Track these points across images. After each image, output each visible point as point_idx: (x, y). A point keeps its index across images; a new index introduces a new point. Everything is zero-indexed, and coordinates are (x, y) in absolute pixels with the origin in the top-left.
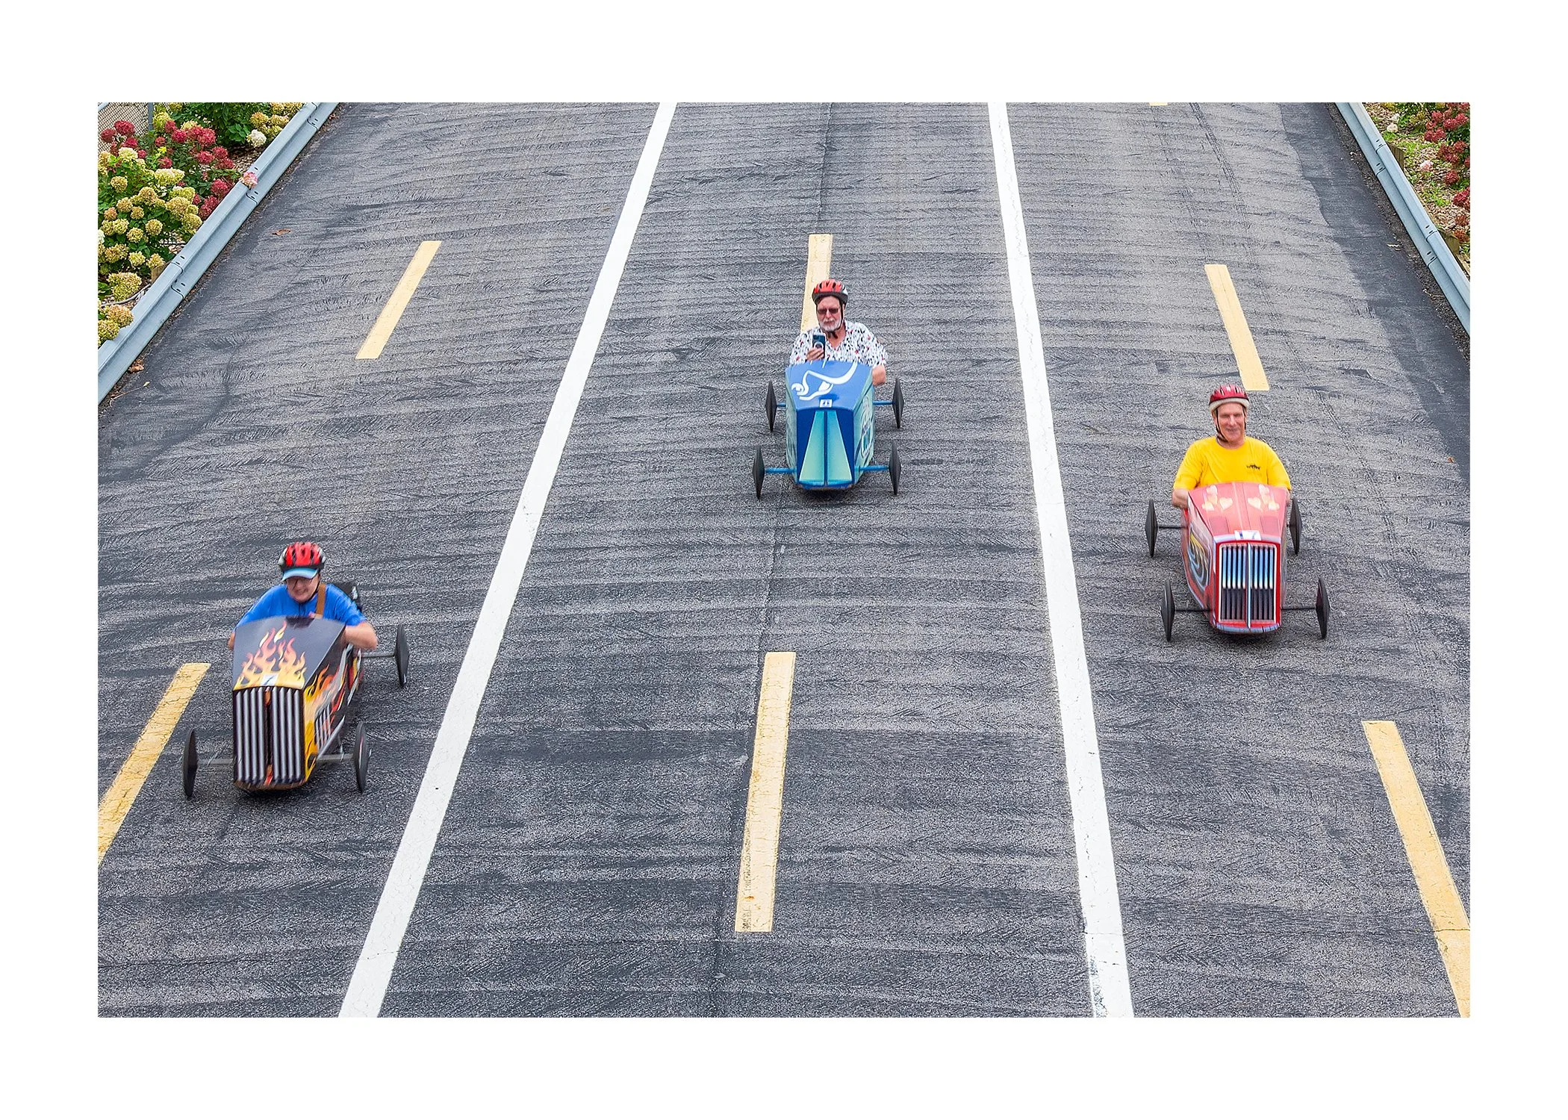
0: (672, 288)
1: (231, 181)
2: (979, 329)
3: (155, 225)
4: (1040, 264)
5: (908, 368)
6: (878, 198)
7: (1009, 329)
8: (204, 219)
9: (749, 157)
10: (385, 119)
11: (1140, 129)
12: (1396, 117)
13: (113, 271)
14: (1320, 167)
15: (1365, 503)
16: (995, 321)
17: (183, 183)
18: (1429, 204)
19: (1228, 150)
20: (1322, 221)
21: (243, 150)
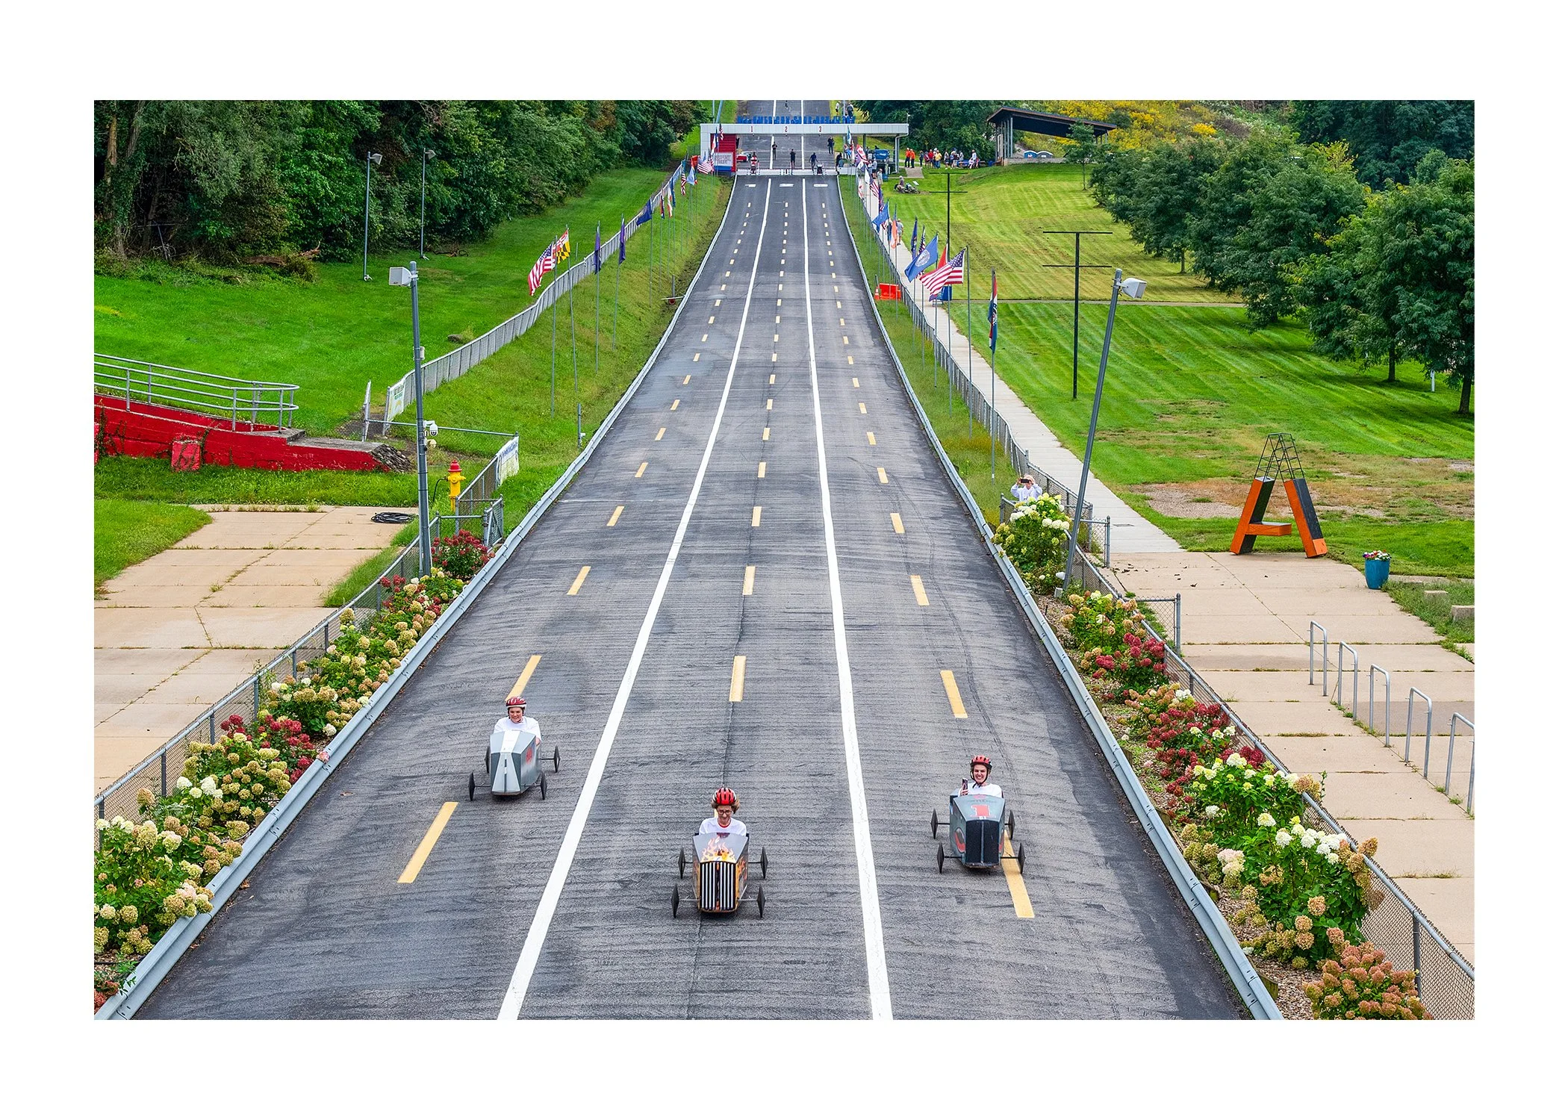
0: (618, 838)
1: (311, 758)
2: (832, 871)
3: (258, 787)
4: (876, 826)
5: (782, 897)
6: (763, 779)
7: (853, 871)
8: (292, 784)
9: (674, 748)
10: (420, 717)
11: (948, 734)
12: (1128, 730)
13: (229, 819)
14: (1074, 763)
15: (1100, 997)
16: (844, 866)
17: (279, 759)
18: (1149, 791)
19: (1010, 750)
20: (1074, 801)
21: (321, 737)
